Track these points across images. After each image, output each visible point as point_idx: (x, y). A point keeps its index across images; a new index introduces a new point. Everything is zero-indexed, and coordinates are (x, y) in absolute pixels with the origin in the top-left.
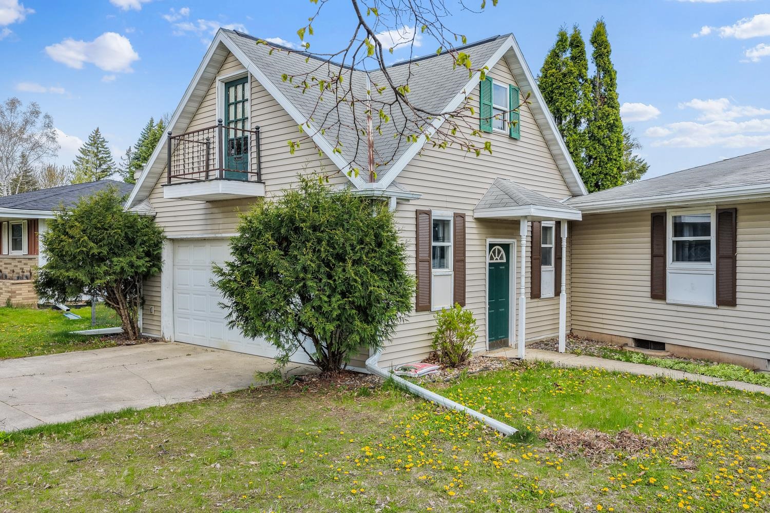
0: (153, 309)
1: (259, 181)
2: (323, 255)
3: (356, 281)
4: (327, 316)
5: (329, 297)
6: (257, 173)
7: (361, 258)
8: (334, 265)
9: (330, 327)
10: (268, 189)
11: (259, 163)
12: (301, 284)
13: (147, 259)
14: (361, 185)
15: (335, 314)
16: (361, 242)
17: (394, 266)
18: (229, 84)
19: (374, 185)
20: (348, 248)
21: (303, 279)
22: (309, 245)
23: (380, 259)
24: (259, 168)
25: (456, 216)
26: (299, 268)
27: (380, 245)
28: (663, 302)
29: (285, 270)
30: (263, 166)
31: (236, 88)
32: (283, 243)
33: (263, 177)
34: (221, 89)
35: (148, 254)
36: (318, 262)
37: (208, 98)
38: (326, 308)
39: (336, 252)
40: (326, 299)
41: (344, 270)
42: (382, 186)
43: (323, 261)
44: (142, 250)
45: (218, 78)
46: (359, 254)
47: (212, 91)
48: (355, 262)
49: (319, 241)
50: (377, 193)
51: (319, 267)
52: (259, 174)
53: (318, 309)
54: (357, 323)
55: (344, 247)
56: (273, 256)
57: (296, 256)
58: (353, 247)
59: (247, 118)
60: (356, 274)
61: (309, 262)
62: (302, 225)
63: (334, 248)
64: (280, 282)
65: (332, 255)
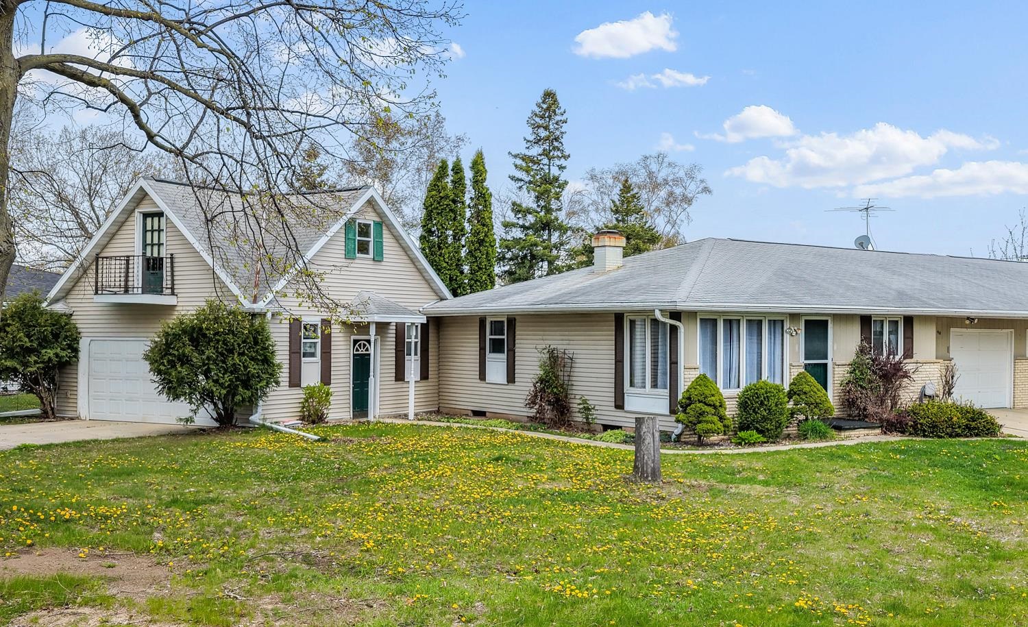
0: (69, 392)
1: (173, 294)
2: (220, 350)
3: (239, 365)
4: (222, 385)
5: (223, 374)
6: (171, 288)
7: (244, 351)
8: (227, 356)
9: (224, 392)
10: (179, 300)
11: (173, 280)
12: (206, 367)
13: (69, 351)
14: (247, 305)
15: (227, 384)
16: (244, 342)
17: (265, 356)
18: (146, 216)
19: (255, 306)
20: (236, 346)
21: (207, 364)
22: (212, 344)
23: (257, 351)
24: (173, 284)
25: (323, 321)
26: (204, 357)
27: (256, 343)
28: (484, 382)
29: (196, 359)
30: (175, 282)
31: (152, 219)
32: (195, 342)
33: (175, 291)
34: (140, 218)
35: (70, 346)
36: (216, 354)
37: (127, 223)
38: (221, 381)
39: (228, 348)
40: (221, 375)
41: (233, 359)
42: (260, 306)
43: (220, 353)
44: (65, 343)
45: (136, 210)
46: (242, 350)
47: (130, 219)
48: (240, 354)
49: (218, 341)
50: (256, 311)
51: (217, 356)
52: (172, 288)
53: (216, 381)
54: (240, 389)
55: (233, 345)
56: (188, 350)
57: (202, 351)
58: (239, 345)
59: (163, 244)
60: (240, 361)
61: (212, 354)
62: (207, 332)
63: (227, 346)
64: (193, 366)
65: (226, 350)
